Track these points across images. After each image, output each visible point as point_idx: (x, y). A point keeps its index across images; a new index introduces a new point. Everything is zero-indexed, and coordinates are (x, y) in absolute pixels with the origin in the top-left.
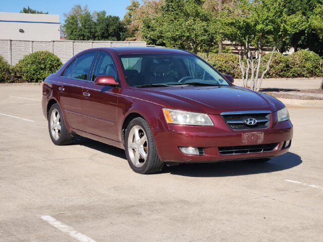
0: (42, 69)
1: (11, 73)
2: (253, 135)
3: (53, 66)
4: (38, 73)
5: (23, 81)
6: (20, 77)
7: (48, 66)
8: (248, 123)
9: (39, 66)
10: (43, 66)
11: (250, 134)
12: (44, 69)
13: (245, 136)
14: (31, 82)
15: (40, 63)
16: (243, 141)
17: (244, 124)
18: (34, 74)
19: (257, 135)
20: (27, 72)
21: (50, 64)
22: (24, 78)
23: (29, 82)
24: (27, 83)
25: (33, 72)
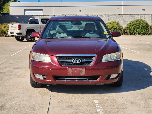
0: (137, 28)
1: (122, 30)
2: (77, 70)
3: (143, 27)
4: (135, 30)
5: (128, 34)
6: (127, 32)
7: (140, 27)
8: (74, 62)
9: (136, 27)
10: (138, 27)
11: (74, 69)
12: (139, 28)
13: (70, 70)
14: (132, 34)
15: (137, 25)
16: (69, 73)
17: (71, 62)
18: (133, 31)
19: (80, 70)
20: (130, 30)
21: (142, 26)
22: (128, 33)
23: (131, 35)
24: (130, 35)
25: (133, 30)
